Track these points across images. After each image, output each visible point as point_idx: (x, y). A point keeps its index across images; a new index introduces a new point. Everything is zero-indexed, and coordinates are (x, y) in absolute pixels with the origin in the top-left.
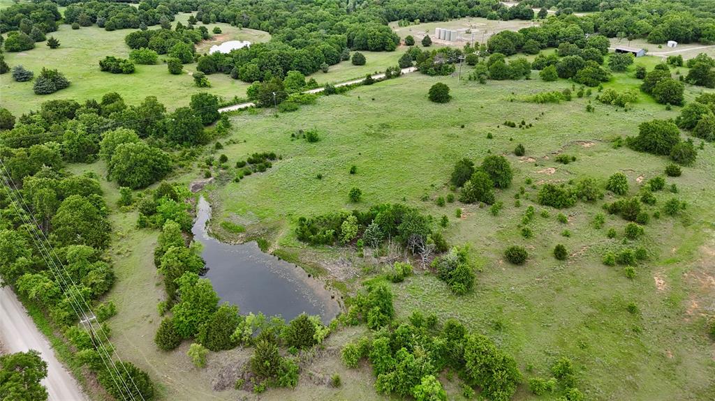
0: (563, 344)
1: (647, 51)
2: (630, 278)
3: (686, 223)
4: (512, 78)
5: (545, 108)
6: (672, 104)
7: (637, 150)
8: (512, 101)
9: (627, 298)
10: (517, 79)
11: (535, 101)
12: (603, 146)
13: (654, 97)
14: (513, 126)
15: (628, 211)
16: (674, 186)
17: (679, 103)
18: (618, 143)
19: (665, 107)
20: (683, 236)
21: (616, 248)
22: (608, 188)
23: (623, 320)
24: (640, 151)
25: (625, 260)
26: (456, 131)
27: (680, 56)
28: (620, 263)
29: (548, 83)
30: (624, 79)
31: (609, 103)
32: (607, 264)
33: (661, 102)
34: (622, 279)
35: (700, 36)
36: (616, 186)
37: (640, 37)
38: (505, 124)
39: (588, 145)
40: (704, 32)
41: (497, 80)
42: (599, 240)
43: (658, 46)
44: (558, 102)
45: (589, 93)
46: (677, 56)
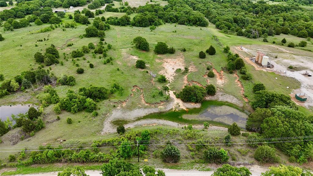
0: (110, 82)
1: (66, 11)
2: (112, 64)
3: (115, 50)
4: (24, 27)
5: (48, 33)
6: (88, 24)
7: (88, 37)
8: (32, 34)
9: (116, 68)
10: (27, 27)
11: (42, 32)
12: (78, 39)
13: (80, 23)
14: (42, 41)
15: (100, 51)
16: (105, 43)
17: (89, 23)
18: (81, 37)
19: (86, 25)
20: (116, 52)
21: (103, 60)
22: (90, 48)
23: (118, 72)
24: (89, 37)
25: (108, 61)
26: (19, 48)
27: (78, 10)
28: (108, 62)
29: (40, 26)
30: (66, 20)
31: (69, 27)
32: (105, 64)
33: (83, 24)
34: (111, 66)
35: (79, 4)
36: (91, 47)
37: (59, 7)
38: (38, 41)
39: (73, 40)
40: (80, 2)
41: (18, 28)
42: (98, 60)
43: (68, 9)
44: (51, 31)
45: (59, 26)
46: (77, 10)
